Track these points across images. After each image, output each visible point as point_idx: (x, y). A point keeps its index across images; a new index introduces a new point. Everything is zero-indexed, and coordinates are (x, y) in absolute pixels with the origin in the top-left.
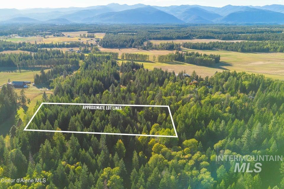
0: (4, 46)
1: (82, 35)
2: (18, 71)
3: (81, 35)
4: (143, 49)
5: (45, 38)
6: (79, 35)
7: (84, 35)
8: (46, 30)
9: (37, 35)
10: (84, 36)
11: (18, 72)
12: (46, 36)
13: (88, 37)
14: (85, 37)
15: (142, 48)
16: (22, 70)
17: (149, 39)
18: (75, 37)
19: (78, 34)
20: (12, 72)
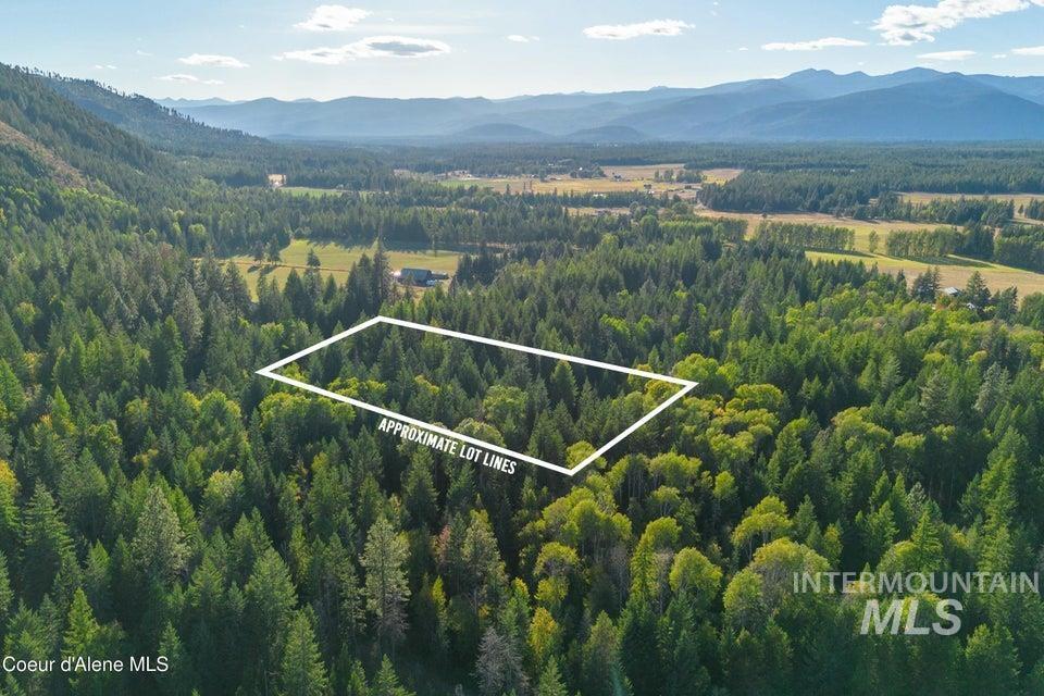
0: (418, 193)
1: (661, 174)
2: (430, 252)
3: (657, 175)
4: (855, 218)
5: (543, 181)
6: (652, 175)
7: (669, 174)
8: (555, 159)
9: (524, 172)
10: (668, 178)
11: (430, 255)
12: (549, 177)
13: (680, 180)
14: (671, 181)
15: (852, 213)
16: (440, 251)
17: (902, 190)
18: (635, 180)
19: (649, 172)
20: (415, 253)
